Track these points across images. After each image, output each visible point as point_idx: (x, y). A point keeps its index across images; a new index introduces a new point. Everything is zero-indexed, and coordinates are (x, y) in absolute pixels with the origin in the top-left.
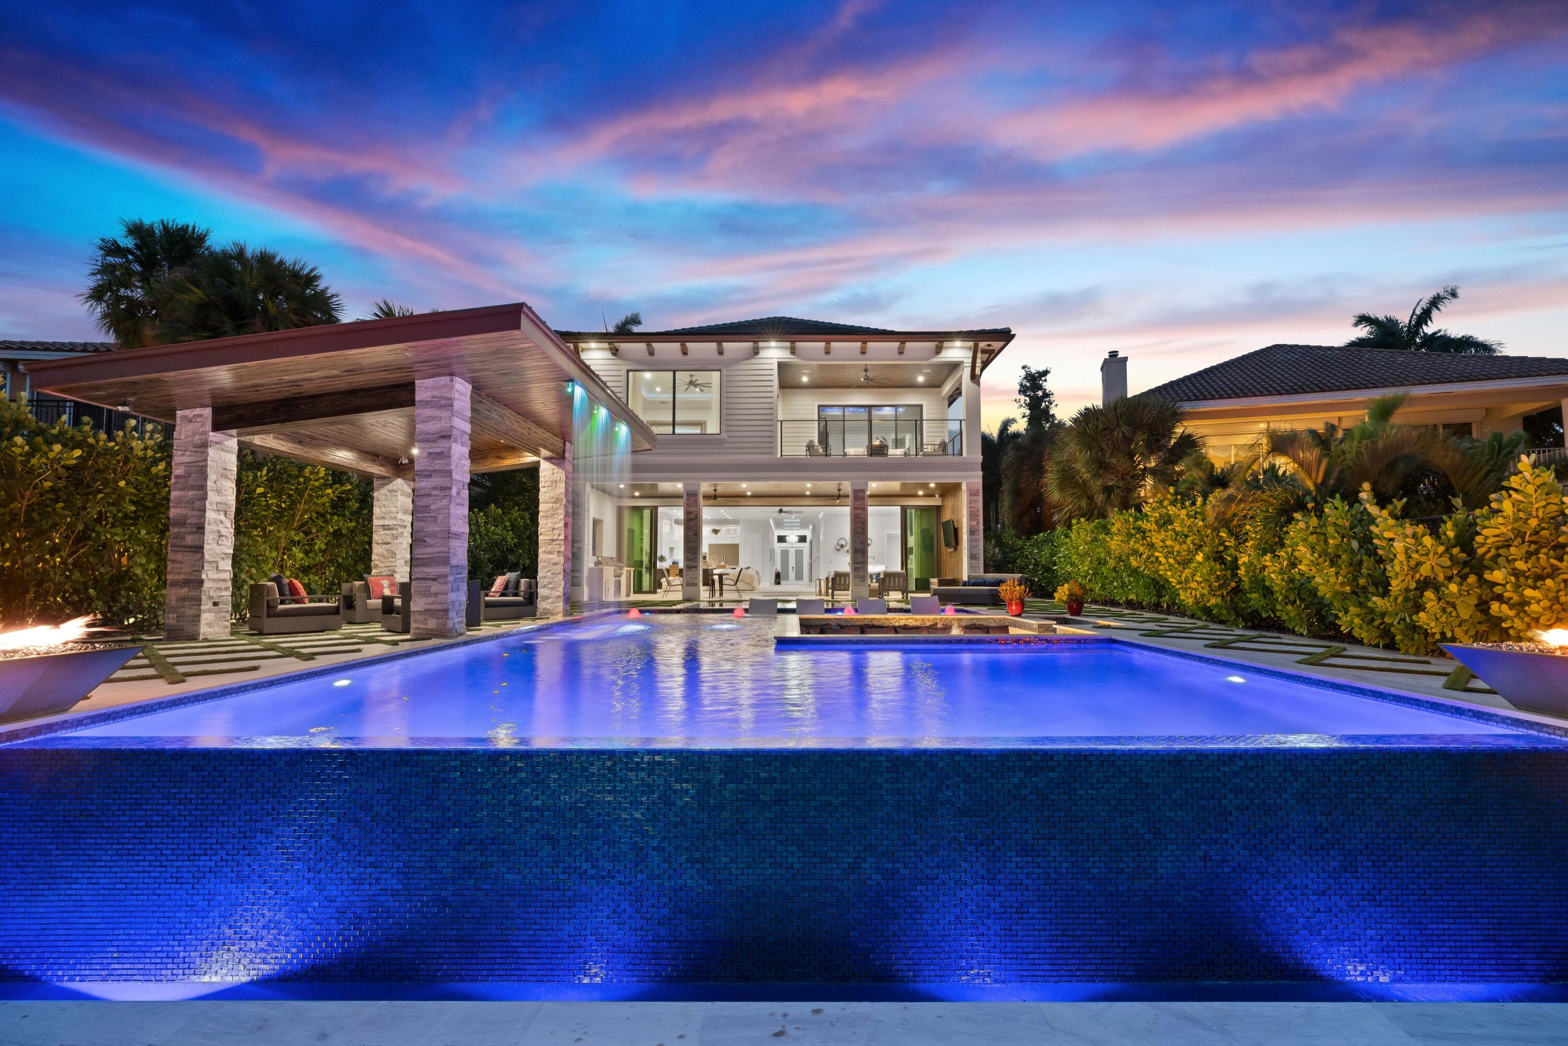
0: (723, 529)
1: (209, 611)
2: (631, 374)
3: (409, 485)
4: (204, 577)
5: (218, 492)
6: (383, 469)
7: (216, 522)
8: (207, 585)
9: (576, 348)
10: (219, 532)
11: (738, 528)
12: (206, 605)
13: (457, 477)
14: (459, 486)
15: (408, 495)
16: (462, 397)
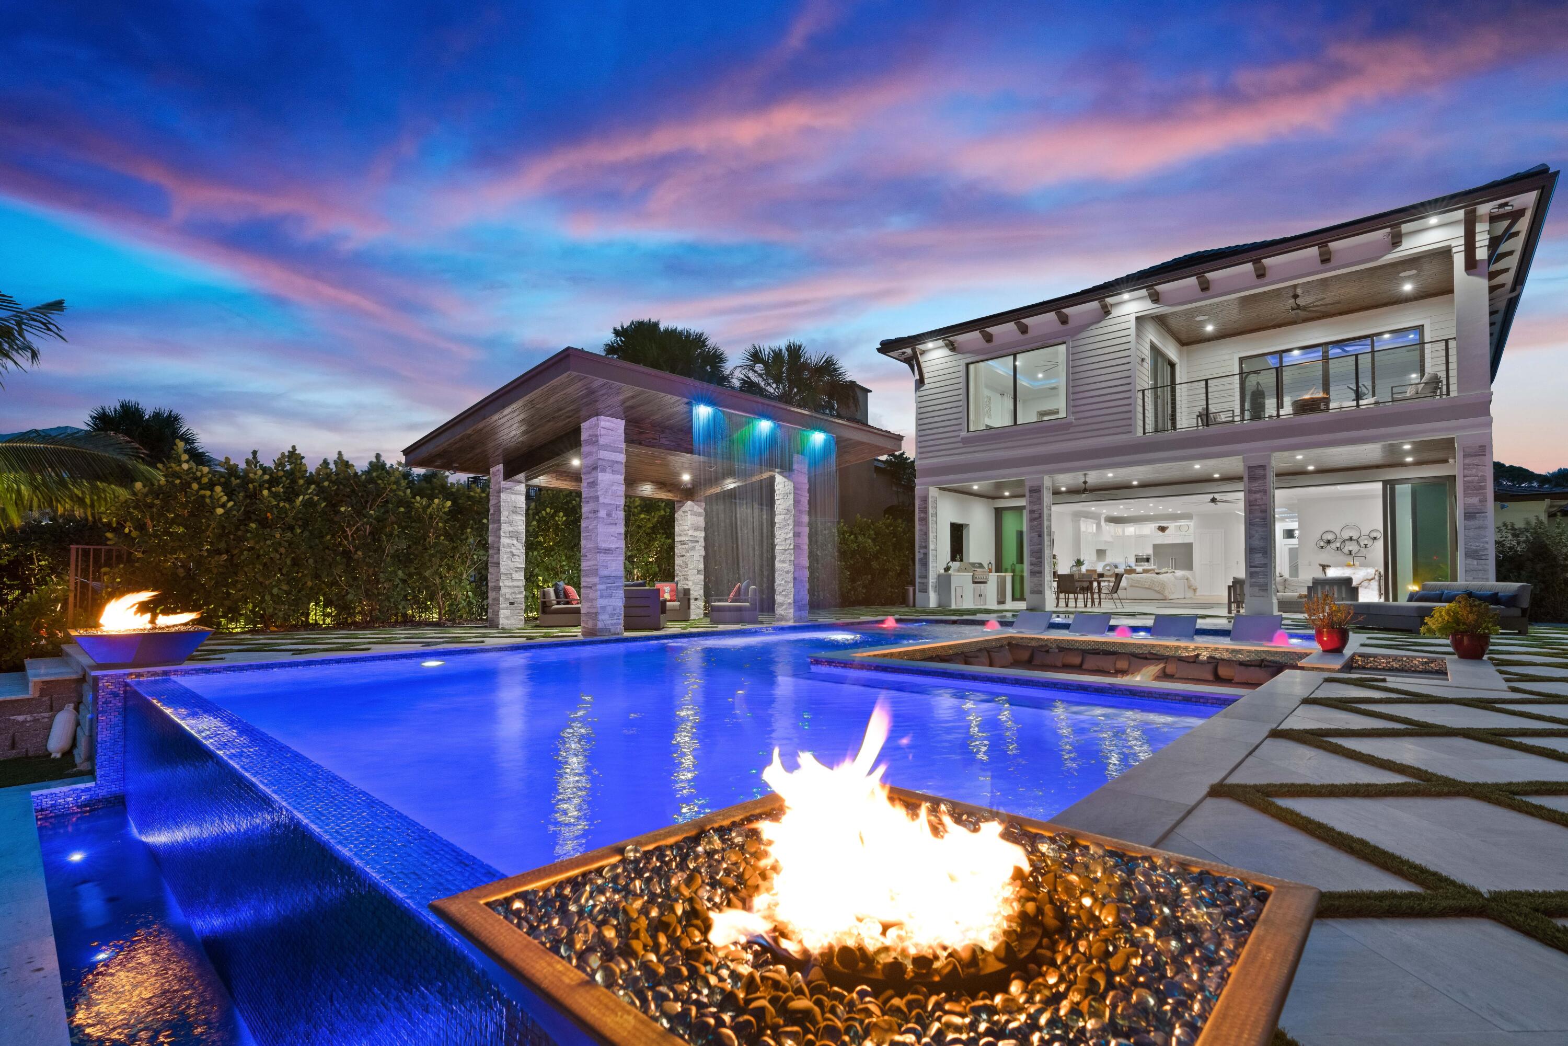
0: (1172, 525)
1: (507, 608)
2: (969, 365)
3: (700, 506)
4: (501, 584)
5: (510, 523)
6: (670, 494)
7: (509, 545)
8: (503, 590)
9: (913, 353)
10: (511, 552)
11: (1191, 523)
12: (504, 604)
13: (606, 501)
14: (610, 508)
15: (699, 515)
16: (611, 432)
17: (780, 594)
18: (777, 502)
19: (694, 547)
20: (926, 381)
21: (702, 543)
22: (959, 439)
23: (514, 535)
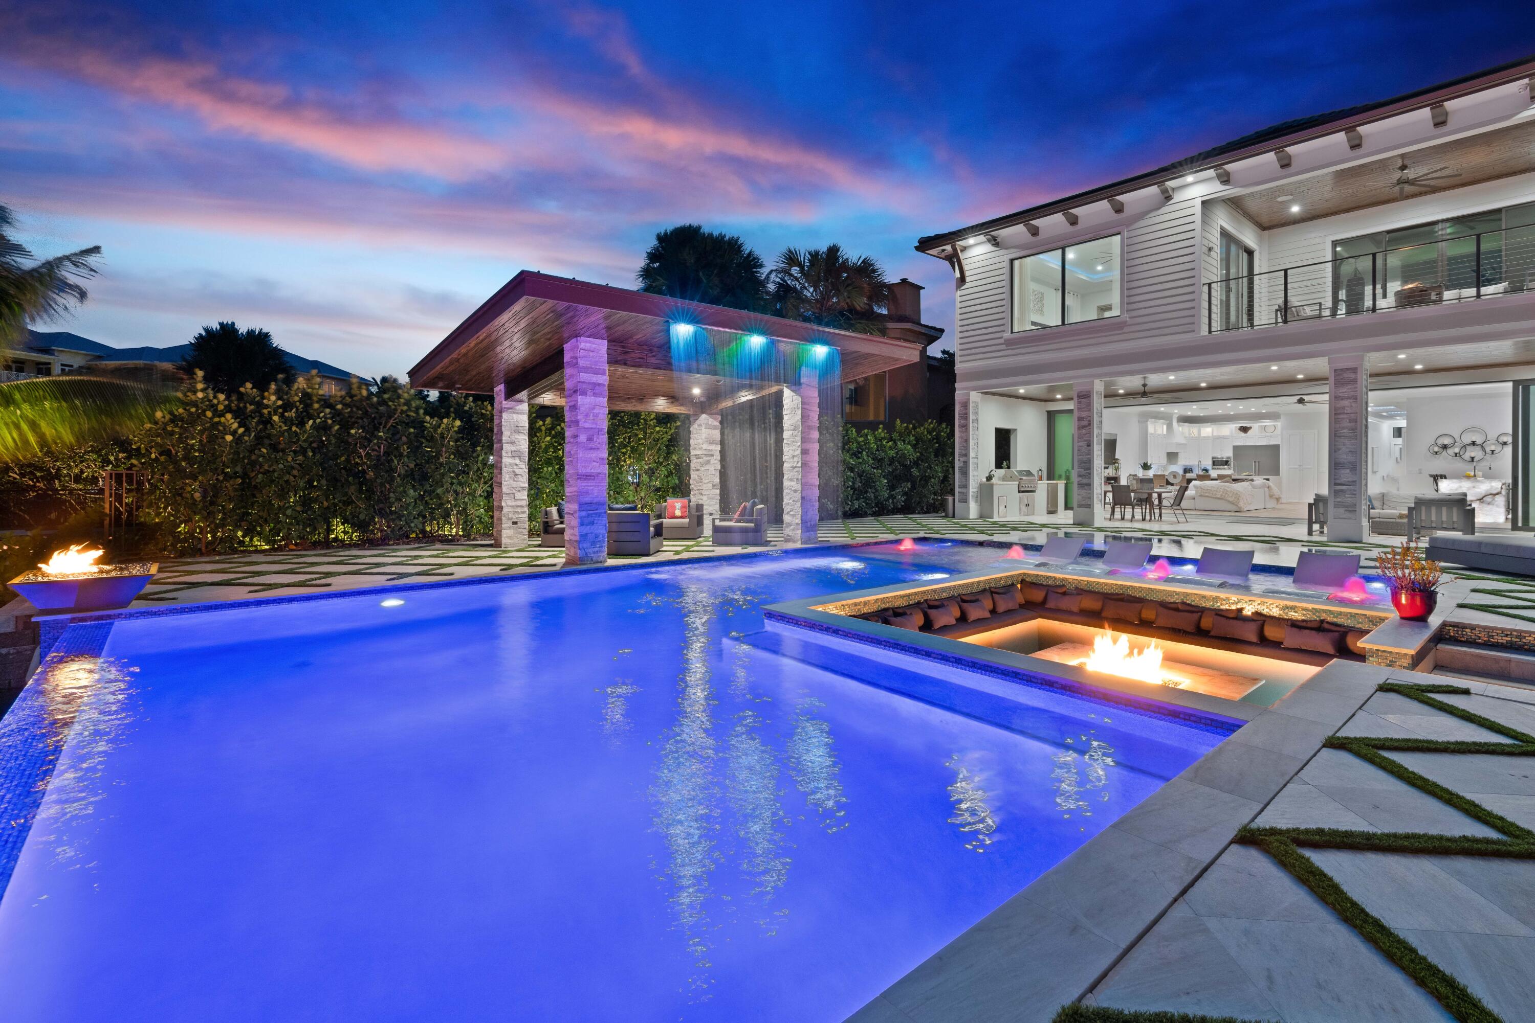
0: (1256, 426)
1: (509, 528)
2: (1016, 263)
3: (715, 419)
4: (503, 504)
5: (513, 443)
6: (682, 408)
7: (511, 465)
8: (505, 510)
9: (955, 249)
10: (514, 472)
11: (1279, 424)
12: (506, 524)
13: (587, 425)
14: (591, 433)
15: (715, 428)
16: (591, 354)
17: (788, 513)
18: (785, 418)
19: (709, 461)
20: (968, 279)
21: (718, 456)
22: (1002, 341)
23: (516, 454)
